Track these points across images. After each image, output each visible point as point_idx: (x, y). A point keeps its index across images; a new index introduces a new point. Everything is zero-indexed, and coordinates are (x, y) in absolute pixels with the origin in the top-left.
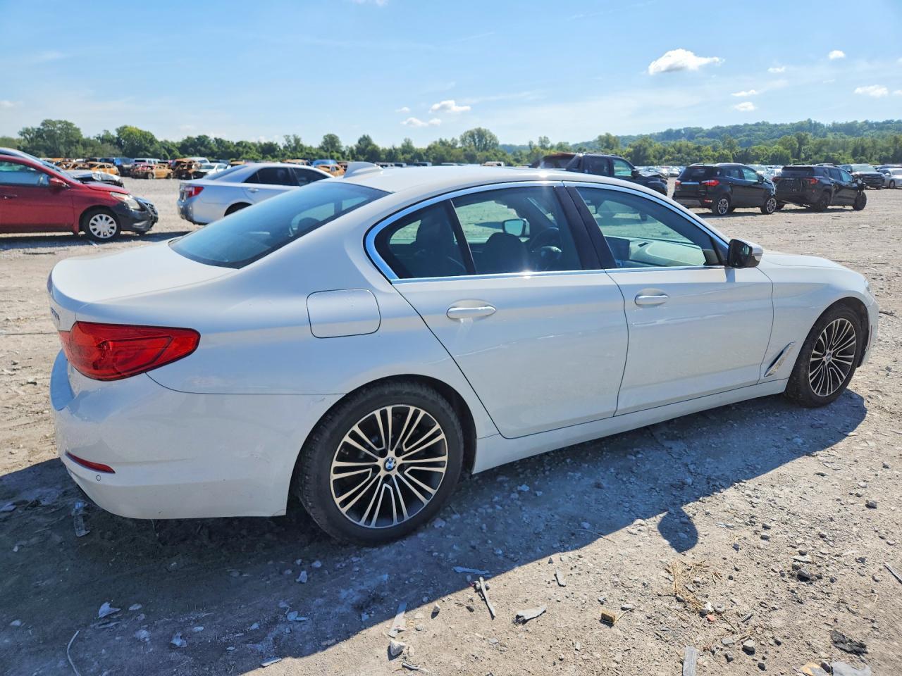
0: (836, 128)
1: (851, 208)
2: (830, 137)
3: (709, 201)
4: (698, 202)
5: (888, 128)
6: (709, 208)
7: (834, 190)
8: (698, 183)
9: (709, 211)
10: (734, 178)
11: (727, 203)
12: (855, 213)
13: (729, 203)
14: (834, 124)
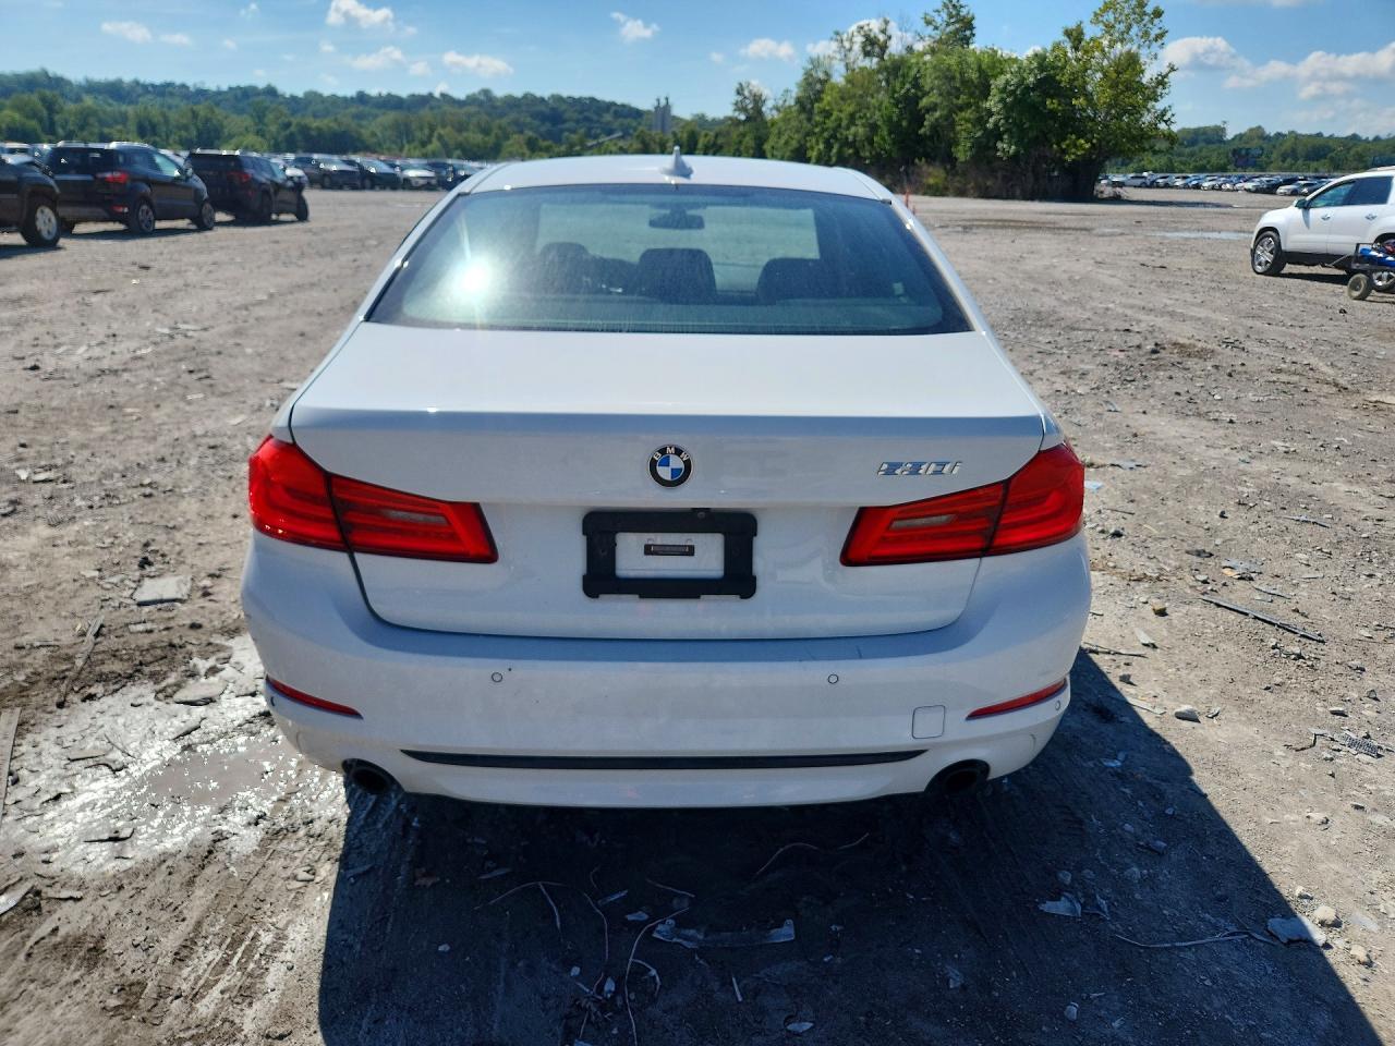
0: (92, 88)
1: (291, 217)
2: (88, 101)
3: (121, 210)
4: (100, 211)
5: (171, 94)
6: (121, 222)
7: (272, 190)
8: (90, 178)
9: (121, 227)
10: (141, 168)
11: (151, 213)
12: (300, 226)
13: (154, 212)
14: (87, 81)
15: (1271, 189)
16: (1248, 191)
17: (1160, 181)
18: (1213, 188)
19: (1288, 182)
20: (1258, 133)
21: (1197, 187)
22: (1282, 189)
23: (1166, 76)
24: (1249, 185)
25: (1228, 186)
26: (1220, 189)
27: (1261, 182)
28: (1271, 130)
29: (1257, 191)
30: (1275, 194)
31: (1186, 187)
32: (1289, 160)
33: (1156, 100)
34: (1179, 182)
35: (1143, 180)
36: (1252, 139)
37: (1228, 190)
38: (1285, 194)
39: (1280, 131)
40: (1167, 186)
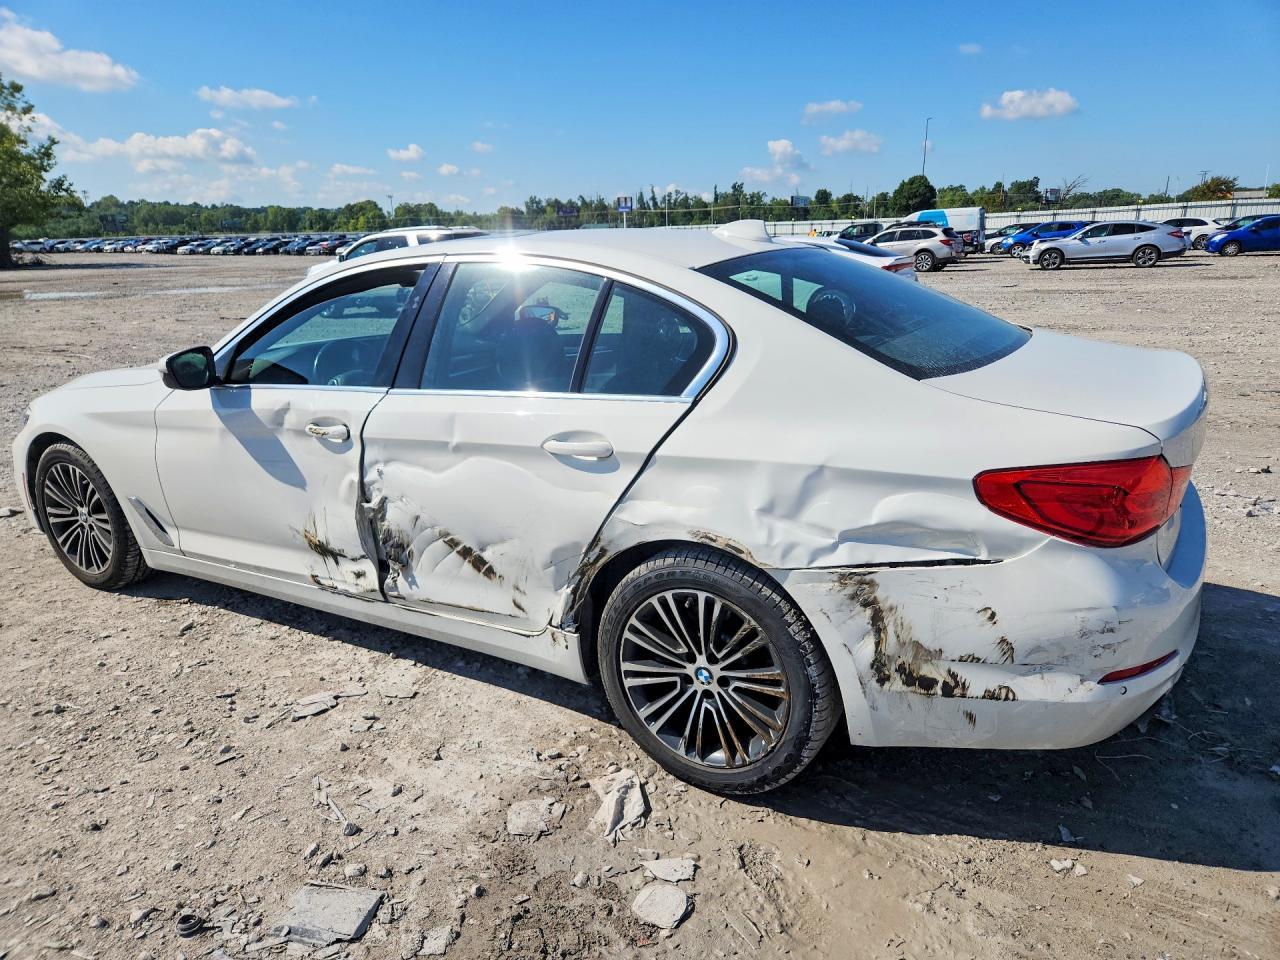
15: (171, 250)
16: (151, 251)
17: (60, 246)
18: (115, 251)
19: (184, 243)
20: (111, 201)
21: (99, 250)
22: (181, 249)
23: (49, 148)
24: (149, 247)
25: (129, 248)
26: (122, 251)
27: (158, 243)
28: (124, 199)
29: (158, 252)
30: (176, 253)
31: (87, 250)
32: (151, 225)
33: (46, 171)
34: (80, 247)
35: (41, 246)
36: (108, 207)
37: (131, 252)
38: (185, 254)
39: (132, 200)
40: (67, 250)
